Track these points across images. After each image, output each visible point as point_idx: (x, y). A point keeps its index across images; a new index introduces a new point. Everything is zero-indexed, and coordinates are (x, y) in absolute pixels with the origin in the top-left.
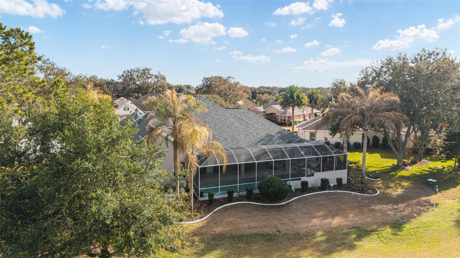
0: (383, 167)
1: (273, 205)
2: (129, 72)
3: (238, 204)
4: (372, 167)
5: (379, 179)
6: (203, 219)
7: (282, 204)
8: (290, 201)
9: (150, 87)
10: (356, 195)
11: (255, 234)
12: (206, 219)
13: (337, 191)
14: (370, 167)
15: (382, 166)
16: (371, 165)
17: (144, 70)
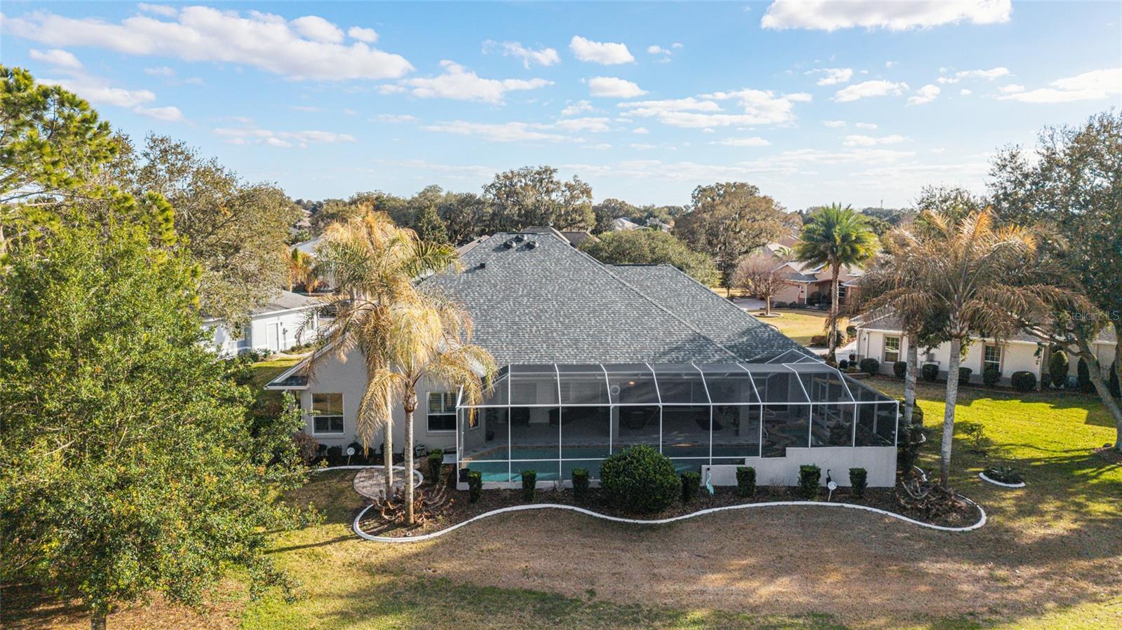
0: (1066, 452)
1: (632, 521)
2: (506, 177)
3: (546, 508)
4: (1031, 446)
5: (1023, 484)
6: (432, 535)
7: (659, 522)
8: (687, 516)
9: (552, 213)
10: (899, 521)
11: (526, 591)
12: (437, 538)
13: (846, 505)
14: (1025, 445)
15: (1067, 447)
16: (1032, 441)
17: (539, 173)
